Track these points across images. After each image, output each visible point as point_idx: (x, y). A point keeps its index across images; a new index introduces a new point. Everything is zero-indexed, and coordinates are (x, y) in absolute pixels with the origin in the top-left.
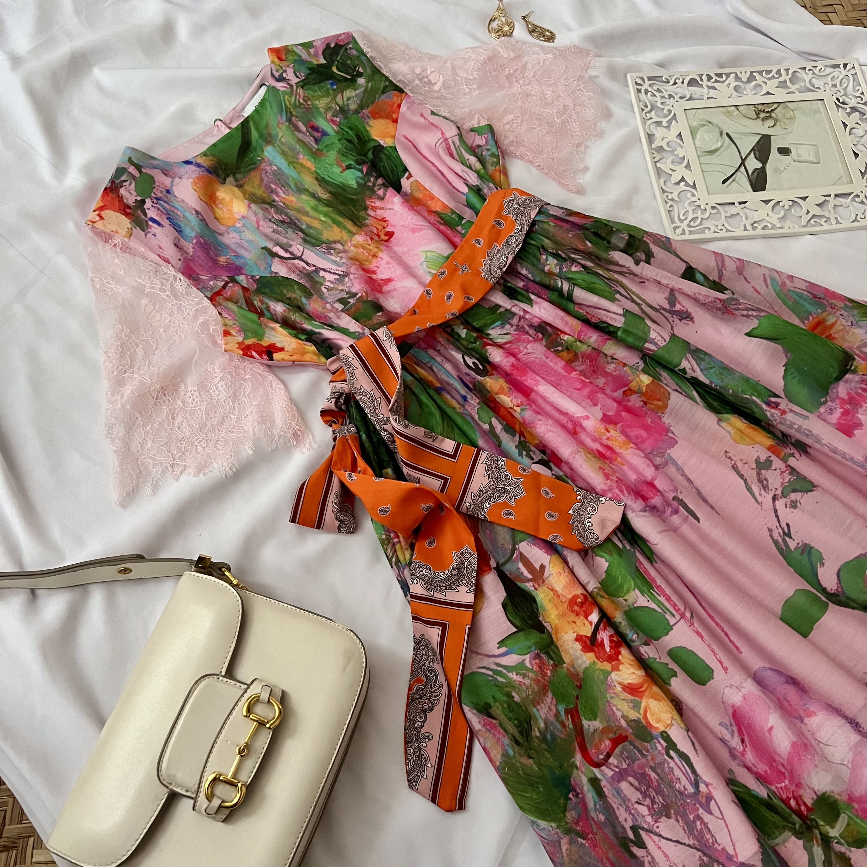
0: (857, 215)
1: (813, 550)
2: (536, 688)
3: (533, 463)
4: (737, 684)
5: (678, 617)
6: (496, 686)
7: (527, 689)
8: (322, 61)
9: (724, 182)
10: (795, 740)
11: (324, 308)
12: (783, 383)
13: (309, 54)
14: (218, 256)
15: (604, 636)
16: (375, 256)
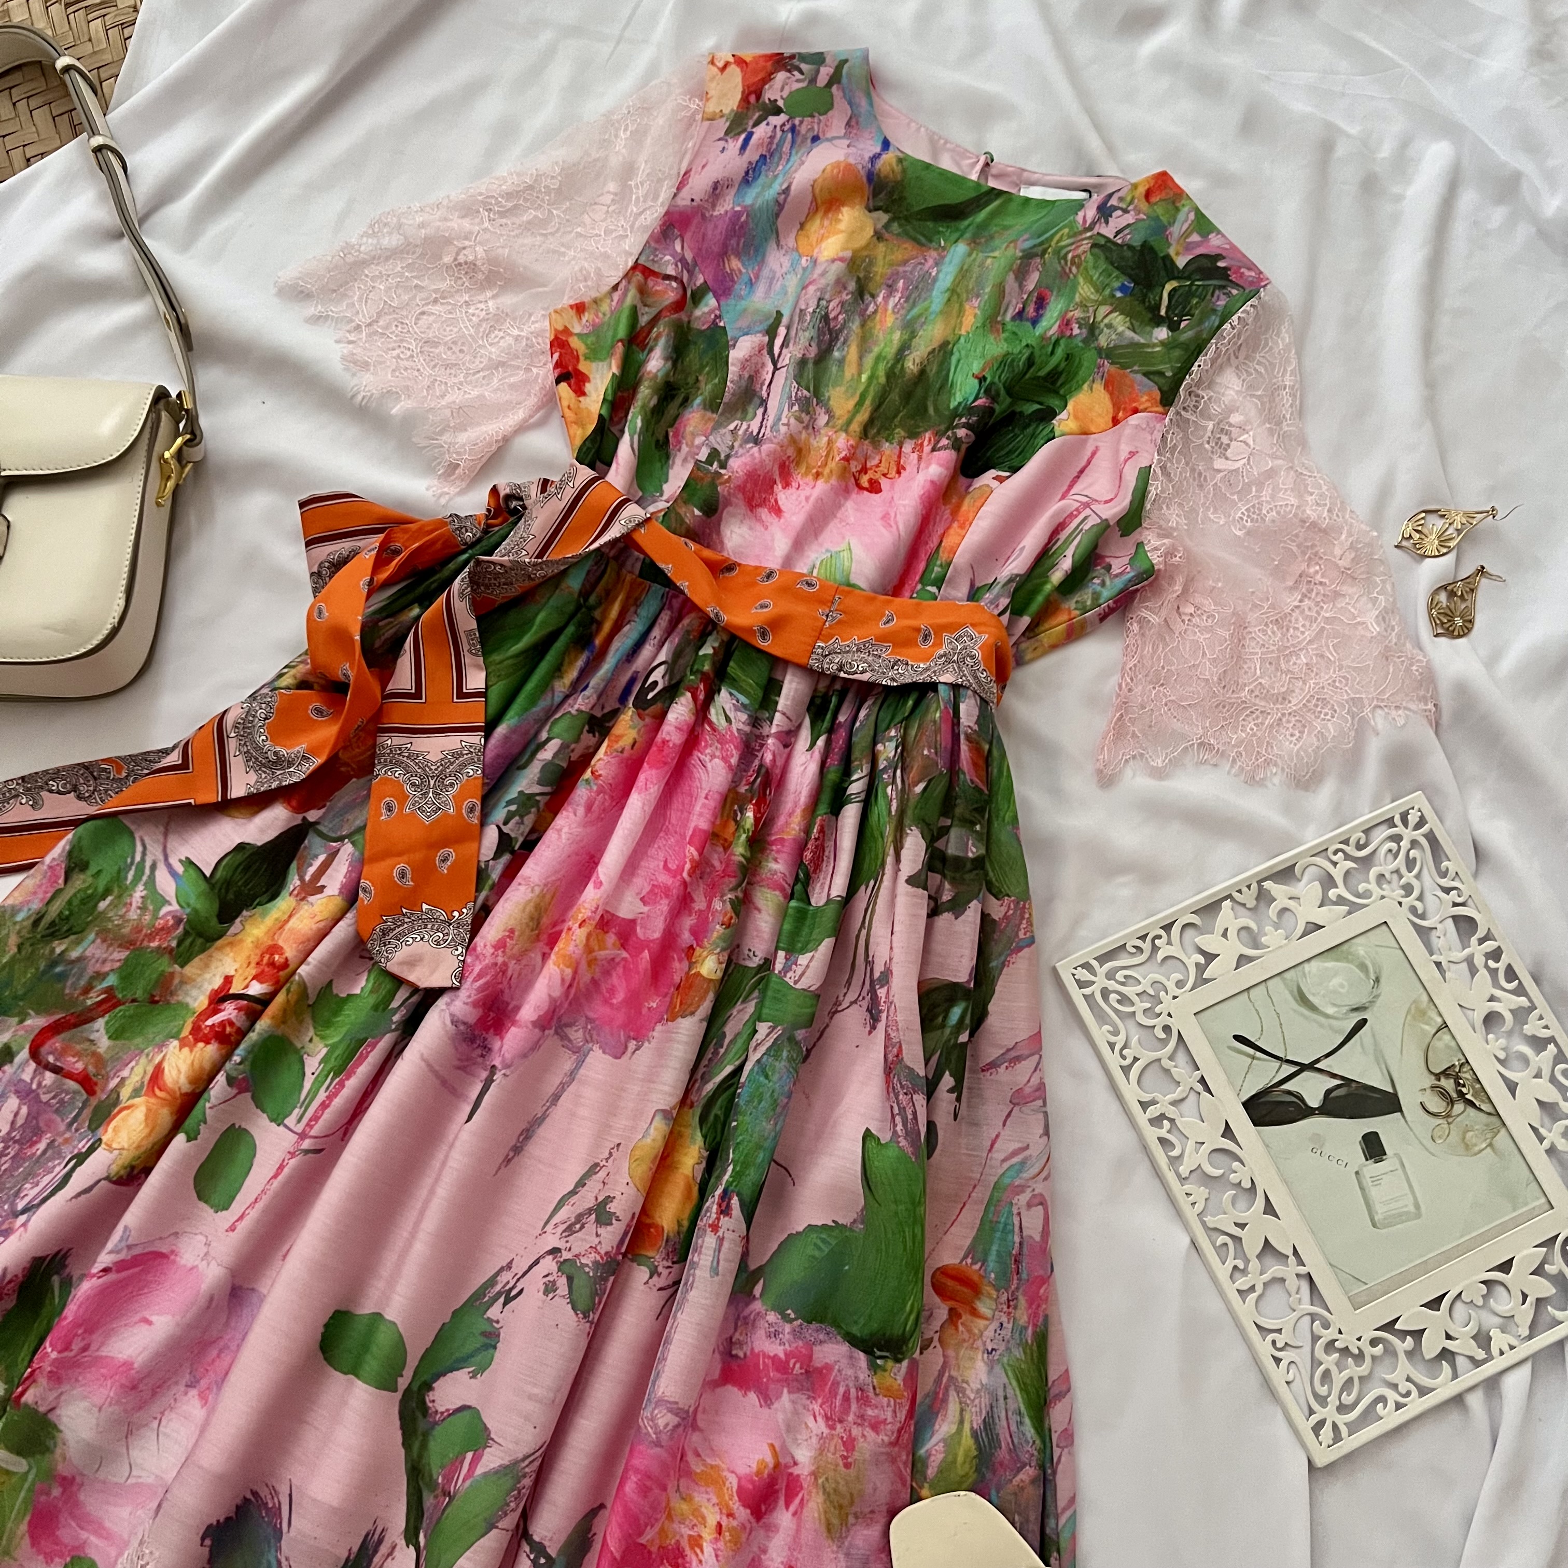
0: (1279, 1331)
1: (491, 1351)
2: (126, 931)
3: (498, 826)
4: (212, 1253)
5: (299, 1128)
6: (119, 872)
7: (122, 917)
8: (1181, 262)
9: (1237, 1038)
10: (136, 1365)
11: (694, 435)
12: (801, 1229)
13: (1187, 234)
14: (738, 255)
15: (229, 1011)
16: (818, 475)
